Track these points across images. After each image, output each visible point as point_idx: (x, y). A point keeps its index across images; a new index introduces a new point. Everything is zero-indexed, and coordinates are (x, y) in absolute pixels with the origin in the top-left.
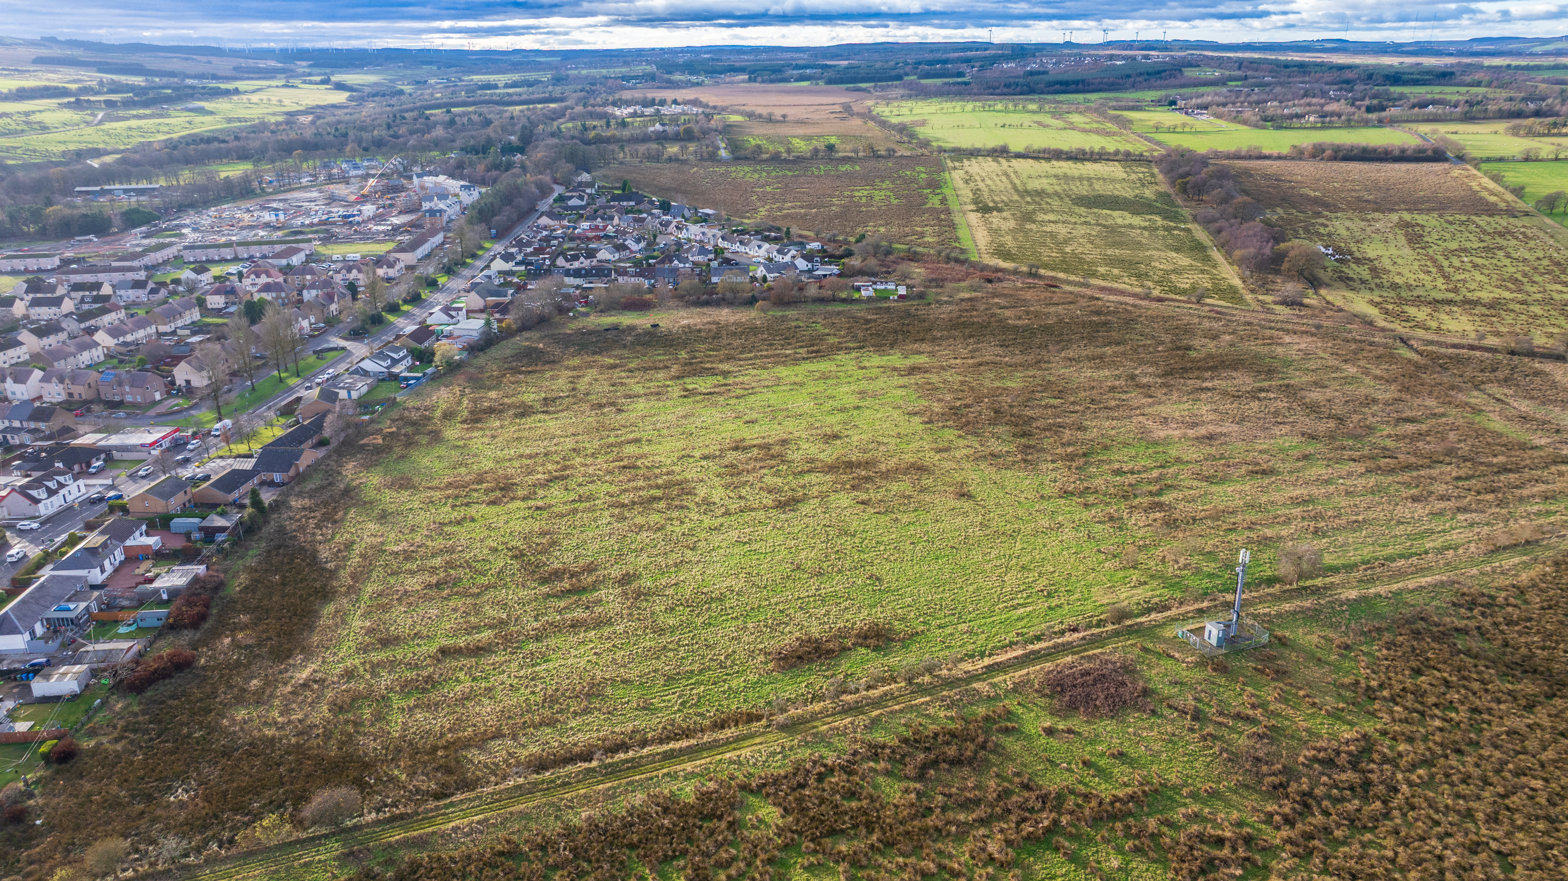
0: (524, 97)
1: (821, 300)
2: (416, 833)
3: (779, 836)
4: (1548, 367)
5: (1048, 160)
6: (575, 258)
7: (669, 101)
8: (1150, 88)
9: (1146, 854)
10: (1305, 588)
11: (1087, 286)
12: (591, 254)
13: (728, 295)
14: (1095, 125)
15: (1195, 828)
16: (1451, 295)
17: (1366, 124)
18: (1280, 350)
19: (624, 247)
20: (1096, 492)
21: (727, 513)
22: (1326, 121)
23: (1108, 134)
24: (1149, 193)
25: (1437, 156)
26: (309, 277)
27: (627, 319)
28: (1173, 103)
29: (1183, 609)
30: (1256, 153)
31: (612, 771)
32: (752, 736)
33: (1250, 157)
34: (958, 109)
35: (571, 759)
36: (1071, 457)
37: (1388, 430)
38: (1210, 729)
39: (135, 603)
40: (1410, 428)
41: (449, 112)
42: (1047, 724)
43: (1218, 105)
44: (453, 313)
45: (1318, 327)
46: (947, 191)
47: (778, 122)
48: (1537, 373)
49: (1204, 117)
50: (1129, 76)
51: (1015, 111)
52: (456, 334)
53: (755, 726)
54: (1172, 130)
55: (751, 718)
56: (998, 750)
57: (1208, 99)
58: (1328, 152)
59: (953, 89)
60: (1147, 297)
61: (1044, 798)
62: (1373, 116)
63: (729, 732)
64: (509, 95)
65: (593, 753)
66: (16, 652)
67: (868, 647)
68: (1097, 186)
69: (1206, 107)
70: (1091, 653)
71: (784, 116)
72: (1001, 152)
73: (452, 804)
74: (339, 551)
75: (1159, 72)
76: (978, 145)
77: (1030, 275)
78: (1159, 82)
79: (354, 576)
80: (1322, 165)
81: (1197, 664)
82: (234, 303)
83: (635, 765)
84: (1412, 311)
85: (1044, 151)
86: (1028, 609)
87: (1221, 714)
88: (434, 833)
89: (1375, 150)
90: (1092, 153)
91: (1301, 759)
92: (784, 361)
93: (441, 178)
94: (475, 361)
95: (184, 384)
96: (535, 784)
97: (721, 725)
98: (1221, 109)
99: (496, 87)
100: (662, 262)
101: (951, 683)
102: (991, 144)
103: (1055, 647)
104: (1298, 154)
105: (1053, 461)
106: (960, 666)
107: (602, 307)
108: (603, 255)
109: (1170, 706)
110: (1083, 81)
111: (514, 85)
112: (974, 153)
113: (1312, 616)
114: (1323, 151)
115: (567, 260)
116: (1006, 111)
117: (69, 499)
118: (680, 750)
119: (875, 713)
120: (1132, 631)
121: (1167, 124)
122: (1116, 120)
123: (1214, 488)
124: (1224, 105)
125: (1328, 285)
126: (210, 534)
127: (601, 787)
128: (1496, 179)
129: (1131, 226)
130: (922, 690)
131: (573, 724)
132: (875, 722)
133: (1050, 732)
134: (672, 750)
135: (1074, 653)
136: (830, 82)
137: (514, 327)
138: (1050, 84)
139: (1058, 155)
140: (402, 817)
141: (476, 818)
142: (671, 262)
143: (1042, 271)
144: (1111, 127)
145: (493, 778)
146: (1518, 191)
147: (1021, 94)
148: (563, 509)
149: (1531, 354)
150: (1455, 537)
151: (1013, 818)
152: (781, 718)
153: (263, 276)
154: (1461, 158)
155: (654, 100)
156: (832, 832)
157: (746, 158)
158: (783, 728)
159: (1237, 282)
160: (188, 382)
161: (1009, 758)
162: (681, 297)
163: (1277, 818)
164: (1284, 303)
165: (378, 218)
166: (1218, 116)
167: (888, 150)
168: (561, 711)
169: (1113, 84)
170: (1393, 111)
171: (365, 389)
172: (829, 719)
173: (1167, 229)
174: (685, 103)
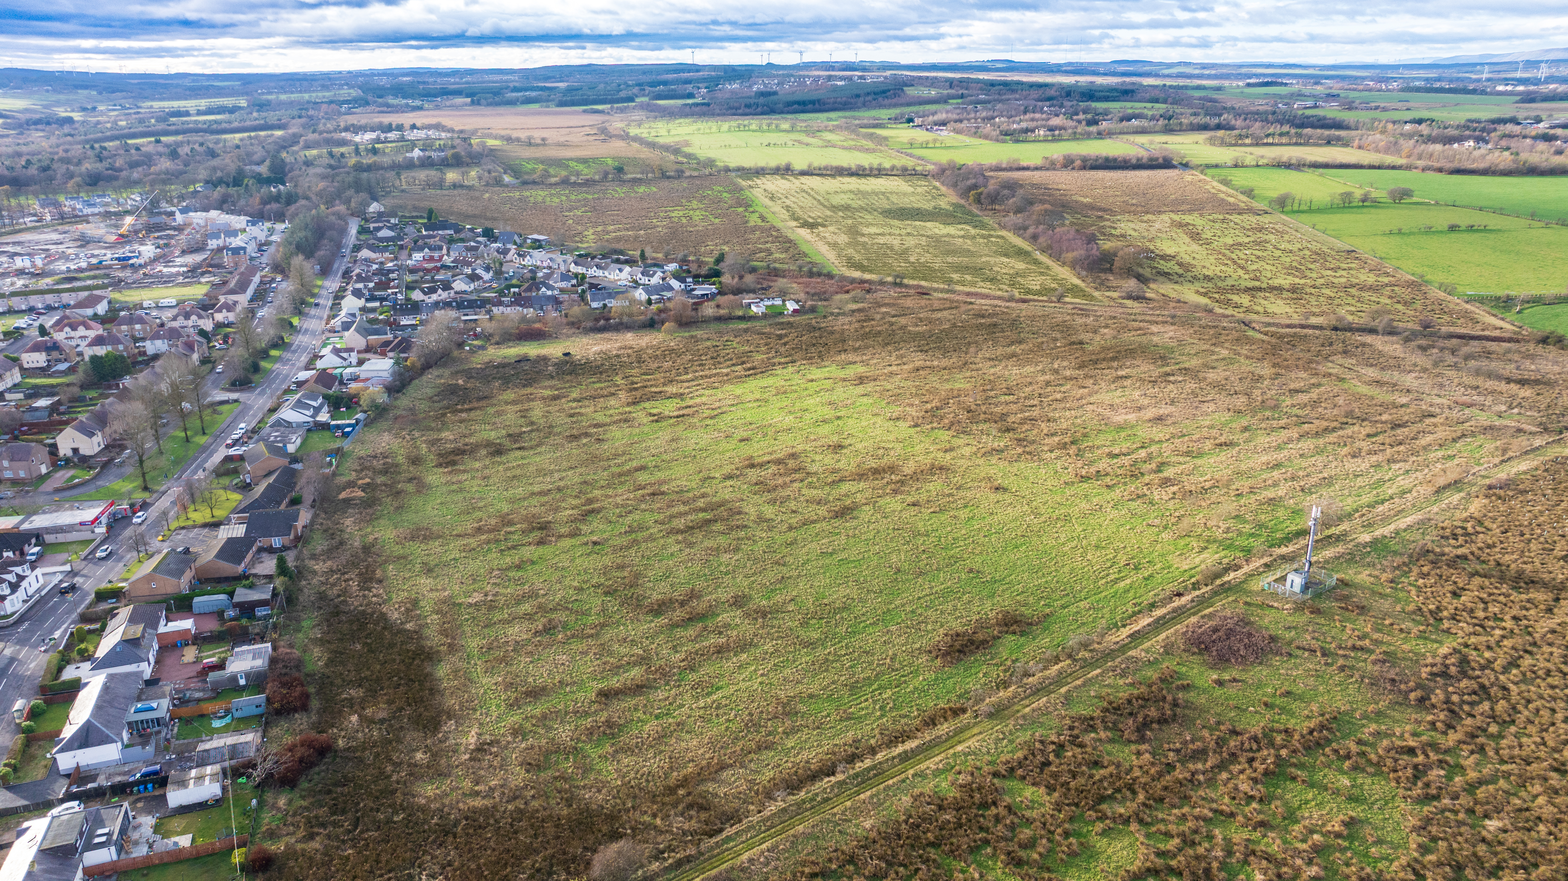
0: (236, 124)
1: (719, 319)
2: (714, 872)
3: (1060, 811)
4: (1369, 339)
5: (833, 176)
6: (433, 290)
7: (407, 126)
8: (881, 106)
9: (1363, 770)
10: (1330, 537)
11: (953, 292)
12: (447, 286)
13: (625, 319)
14: (852, 143)
15: (1385, 743)
16: (1257, 284)
17: (1088, 136)
18: (1155, 339)
19: (479, 278)
20: (1107, 474)
21: (790, 528)
22: (1055, 134)
23: (868, 150)
24: (943, 204)
25: (1166, 164)
26: (138, 327)
27: (532, 350)
28: (910, 120)
29: (1252, 566)
30: (1015, 166)
31: (863, 780)
32: (968, 727)
33: (1010, 169)
34: (714, 129)
35: (815, 777)
36: (1064, 446)
37: (1288, 402)
38: (1341, 662)
39: (209, 694)
40: (1303, 398)
41: (158, 141)
42: (1215, 677)
43: (956, 121)
44: (345, 355)
45: (1173, 317)
46: (760, 209)
47: (538, 145)
48: (1364, 345)
49: (945, 133)
50: (858, 96)
51: (769, 131)
52: (363, 376)
53: (966, 718)
54: (925, 146)
55: (957, 712)
56: (1188, 705)
57: (942, 116)
58: (1078, 163)
59: (697, 109)
60: (1011, 299)
61: (1255, 738)
62: (1094, 129)
63: (944, 728)
64: (216, 122)
65: (834, 766)
66: (108, 765)
67: (1014, 633)
68: (894, 199)
69: (944, 123)
70: (1207, 612)
71: (543, 139)
72: (785, 171)
73: (729, 839)
74: (407, 610)
75: (884, 92)
76: (761, 164)
77: (895, 284)
78: (886, 102)
79: (444, 633)
80: (1075, 174)
81: (1296, 610)
82: (59, 361)
83: (878, 772)
84: (1235, 298)
85: (826, 168)
86: (1128, 581)
87: (1340, 648)
88: (732, 868)
89: (1115, 160)
90: (871, 169)
91: (1424, 675)
92: (729, 379)
93: (214, 214)
94: (398, 403)
95: (70, 453)
96: (799, 805)
97: (931, 722)
98: (959, 126)
99: (187, 114)
100: (529, 289)
101: (1110, 654)
102: (773, 164)
103: (1174, 610)
104: (1050, 165)
105: (1051, 451)
106: (1108, 638)
107: (497, 338)
108: (459, 285)
109: (1298, 648)
110: (819, 101)
111: (209, 111)
112: (760, 172)
113: (1351, 558)
114: (1072, 162)
115: (425, 293)
116: (760, 130)
117: (31, 591)
118: (912, 750)
119: (1063, 690)
120: (1226, 589)
121: (921, 140)
122: (871, 136)
123: (1199, 462)
124: (961, 121)
125: (1155, 281)
126: (247, 609)
127: (862, 796)
128: (1225, 182)
129: (948, 235)
130: (1088, 665)
131: (790, 743)
132: (1067, 697)
133: (1220, 683)
134: (905, 752)
135: (1194, 614)
136: (562, 104)
137: (418, 365)
138: (789, 104)
139: (840, 172)
140: (688, 859)
141: (764, 846)
142: (539, 289)
143: (906, 281)
144: (870, 145)
145: (751, 807)
146: (1249, 193)
147: (762, 114)
148: (624, 541)
149: (1350, 328)
150: (1404, 482)
151: (1243, 760)
152: (983, 707)
153: (81, 328)
154: (1186, 166)
155: (390, 125)
156: (1102, 799)
157: (534, 183)
158: (990, 716)
159: (1077, 281)
160: (75, 450)
161: (1203, 711)
162: (572, 324)
163: (1439, 724)
164: (1130, 297)
165: (163, 258)
166: (958, 132)
167: (677, 171)
168: (770, 734)
169: (845, 104)
170: (1104, 125)
171: (299, 441)
172: (1027, 702)
173: (983, 237)
174: (429, 127)
